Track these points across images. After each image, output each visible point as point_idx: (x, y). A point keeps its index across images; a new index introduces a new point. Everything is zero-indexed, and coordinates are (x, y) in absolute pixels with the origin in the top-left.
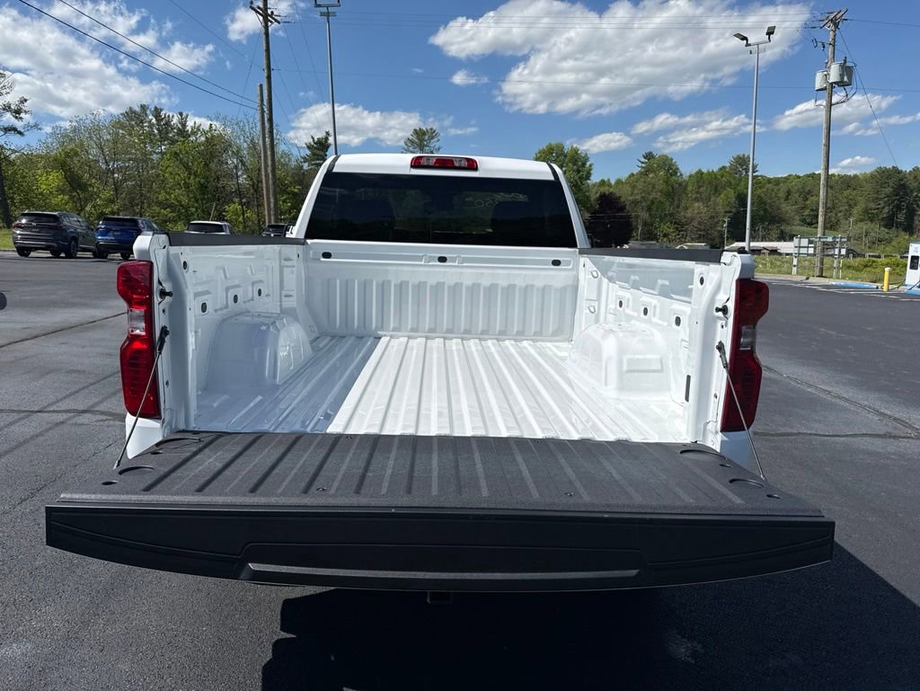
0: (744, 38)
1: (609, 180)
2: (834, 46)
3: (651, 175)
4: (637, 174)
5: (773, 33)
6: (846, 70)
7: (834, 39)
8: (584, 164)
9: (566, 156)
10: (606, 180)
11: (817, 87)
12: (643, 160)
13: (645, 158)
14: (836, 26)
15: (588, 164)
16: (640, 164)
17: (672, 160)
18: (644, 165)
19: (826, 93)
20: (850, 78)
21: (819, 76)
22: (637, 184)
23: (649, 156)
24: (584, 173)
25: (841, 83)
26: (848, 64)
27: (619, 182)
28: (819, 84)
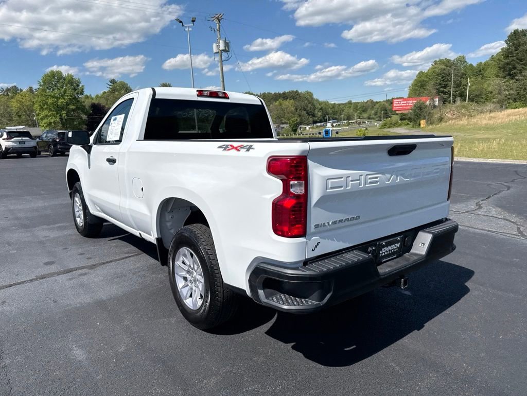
0: (181, 22)
1: (91, 95)
2: (219, 31)
3: (117, 93)
4: (108, 92)
5: (194, 21)
6: (227, 44)
7: (219, 28)
8: (78, 86)
9: (64, 79)
10: (89, 95)
11: (215, 51)
12: (110, 84)
13: (111, 82)
14: (219, 21)
15: (81, 85)
16: (109, 86)
17: (127, 84)
18: (111, 87)
19: (219, 55)
20: (228, 48)
21: (215, 46)
22: (109, 98)
23: (113, 81)
24: (80, 91)
25: (225, 51)
26: (227, 41)
27: (97, 96)
28: (215, 50)
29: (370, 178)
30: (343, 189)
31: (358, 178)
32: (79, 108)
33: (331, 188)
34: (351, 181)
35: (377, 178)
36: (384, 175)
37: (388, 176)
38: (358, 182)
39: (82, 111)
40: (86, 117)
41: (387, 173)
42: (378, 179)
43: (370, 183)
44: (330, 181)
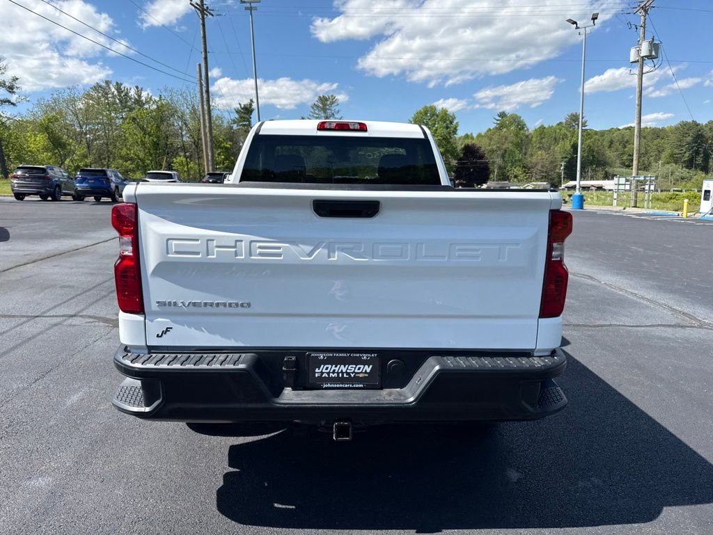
0: (575, 23)
1: (472, 134)
2: (644, 28)
3: (505, 130)
4: (493, 129)
5: (596, 18)
6: (654, 46)
7: (644, 23)
8: (451, 123)
9: (437, 116)
10: (469, 134)
11: (632, 59)
12: (498, 118)
13: (499, 116)
14: (646, 11)
15: (455, 122)
16: (496, 121)
17: (520, 118)
18: (498, 122)
19: (638, 65)
20: (657, 53)
21: (633, 51)
22: (494, 137)
23: (503, 115)
24: (452, 129)
25: (650, 57)
26: (655, 42)
27: (479, 135)
28: (633, 57)
29: (260, 247)
30: (200, 256)
31: (233, 244)
32: (448, 151)
33: (177, 253)
34: (217, 247)
35: (279, 248)
36: (297, 245)
37: (308, 248)
38: (234, 250)
39: (451, 155)
40: (456, 162)
41: (302, 244)
42: (281, 250)
43: (261, 254)
44: (174, 242)
